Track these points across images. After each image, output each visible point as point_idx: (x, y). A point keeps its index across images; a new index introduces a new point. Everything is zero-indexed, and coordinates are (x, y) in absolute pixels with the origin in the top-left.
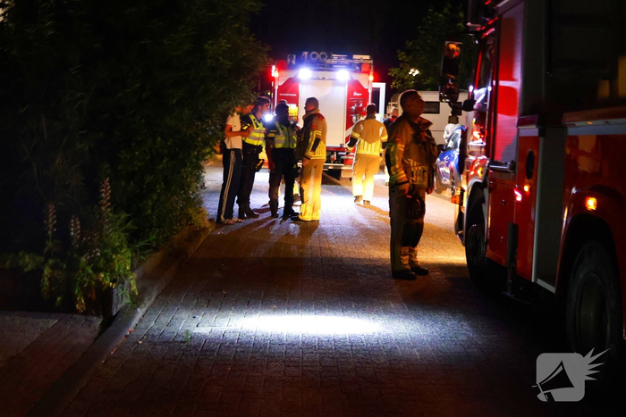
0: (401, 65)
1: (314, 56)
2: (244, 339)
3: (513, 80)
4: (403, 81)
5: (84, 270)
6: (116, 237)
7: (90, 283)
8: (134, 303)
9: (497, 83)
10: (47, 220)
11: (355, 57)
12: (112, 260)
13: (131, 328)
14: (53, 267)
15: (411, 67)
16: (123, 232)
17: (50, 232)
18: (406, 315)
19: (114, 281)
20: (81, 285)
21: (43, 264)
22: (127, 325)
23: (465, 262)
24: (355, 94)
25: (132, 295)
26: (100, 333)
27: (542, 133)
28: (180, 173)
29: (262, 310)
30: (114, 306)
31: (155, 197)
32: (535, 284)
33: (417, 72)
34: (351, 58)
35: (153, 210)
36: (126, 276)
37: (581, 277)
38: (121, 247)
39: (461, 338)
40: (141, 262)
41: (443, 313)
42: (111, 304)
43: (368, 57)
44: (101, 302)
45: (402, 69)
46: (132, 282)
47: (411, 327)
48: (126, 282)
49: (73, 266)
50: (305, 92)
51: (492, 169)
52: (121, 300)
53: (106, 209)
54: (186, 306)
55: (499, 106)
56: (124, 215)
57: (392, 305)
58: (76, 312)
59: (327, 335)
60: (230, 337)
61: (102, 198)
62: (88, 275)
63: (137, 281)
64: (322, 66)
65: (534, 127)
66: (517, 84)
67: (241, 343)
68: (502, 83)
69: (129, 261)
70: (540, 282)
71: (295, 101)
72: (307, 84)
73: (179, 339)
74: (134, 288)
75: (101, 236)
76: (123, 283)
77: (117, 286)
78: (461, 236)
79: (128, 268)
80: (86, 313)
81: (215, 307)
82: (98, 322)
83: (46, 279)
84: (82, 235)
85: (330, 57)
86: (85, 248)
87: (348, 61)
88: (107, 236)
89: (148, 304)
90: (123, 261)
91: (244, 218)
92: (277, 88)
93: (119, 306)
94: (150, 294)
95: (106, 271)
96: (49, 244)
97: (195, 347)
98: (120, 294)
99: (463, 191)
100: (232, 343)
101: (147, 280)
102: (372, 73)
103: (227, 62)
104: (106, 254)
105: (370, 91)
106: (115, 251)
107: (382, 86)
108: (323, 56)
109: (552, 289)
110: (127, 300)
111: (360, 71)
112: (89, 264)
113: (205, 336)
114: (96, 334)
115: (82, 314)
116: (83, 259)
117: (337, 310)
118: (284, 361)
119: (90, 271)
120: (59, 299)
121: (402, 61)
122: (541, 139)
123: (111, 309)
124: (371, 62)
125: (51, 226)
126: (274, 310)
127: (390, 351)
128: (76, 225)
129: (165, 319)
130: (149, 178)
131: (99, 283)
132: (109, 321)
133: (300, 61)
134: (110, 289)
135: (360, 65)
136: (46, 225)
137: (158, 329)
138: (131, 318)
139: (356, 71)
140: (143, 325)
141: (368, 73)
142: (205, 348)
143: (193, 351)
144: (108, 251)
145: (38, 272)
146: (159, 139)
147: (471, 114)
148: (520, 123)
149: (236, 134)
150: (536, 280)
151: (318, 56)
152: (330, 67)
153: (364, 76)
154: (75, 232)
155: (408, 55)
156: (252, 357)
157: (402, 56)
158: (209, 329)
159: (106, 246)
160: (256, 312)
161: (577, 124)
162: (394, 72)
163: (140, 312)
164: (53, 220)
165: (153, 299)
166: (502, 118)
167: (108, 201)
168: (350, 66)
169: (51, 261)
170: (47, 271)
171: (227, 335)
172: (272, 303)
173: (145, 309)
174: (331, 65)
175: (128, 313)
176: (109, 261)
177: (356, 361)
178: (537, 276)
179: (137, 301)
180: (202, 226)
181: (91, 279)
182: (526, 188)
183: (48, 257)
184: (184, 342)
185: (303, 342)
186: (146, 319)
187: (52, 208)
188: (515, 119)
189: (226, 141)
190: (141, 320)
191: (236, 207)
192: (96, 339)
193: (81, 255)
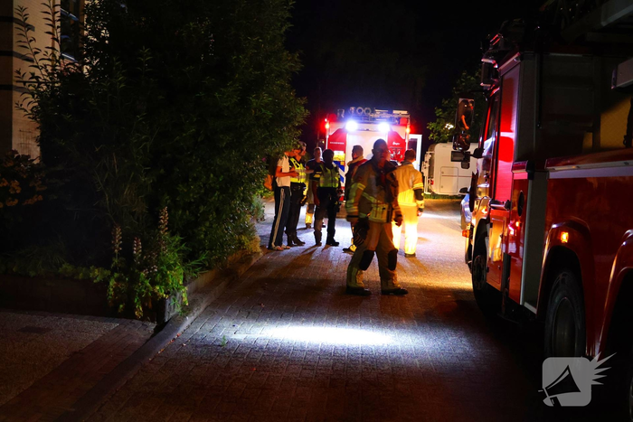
0: (438, 120)
1: (360, 111)
2: (271, 345)
3: (511, 131)
4: (439, 134)
5: (143, 283)
6: (171, 256)
7: (147, 294)
8: (184, 312)
9: (499, 134)
10: (115, 240)
11: (395, 112)
12: (167, 276)
13: (179, 332)
14: (118, 280)
15: (447, 121)
16: (178, 252)
17: (116, 251)
18: (415, 330)
19: (167, 293)
20: (140, 295)
21: (109, 277)
22: (176, 330)
23: (472, 287)
24: (394, 143)
25: (183, 305)
26: (153, 336)
27: (530, 176)
28: (230, 205)
29: (292, 321)
30: (167, 314)
31: (207, 224)
32: (523, 306)
33: (452, 126)
34: (391, 113)
35: (206, 235)
36: (178, 289)
37: (556, 301)
38: (175, 265)
39: (458, 351)
40: (193, 278)
41: (448, 330)
42: (164, 312)
43: (405, 112)
44: (156, 310)
45: (439, 123)
46: (184, 294)
47: (417, 341)
48: (178, 294)
49: (134, 279)
50: (351, 142)
51: (493, 208)
52: (173, 308)
53: (164, 234)
54: (229, 316)
55: (500, 154)
56: (178, 238)
57: (404, 322)
58: (136, 318)
59: (343, 344)
60: (260, 343)
61: (161, 224)
62: (146, 287)
63: (189, 294)
64: (368, 120)
65: (524, 171)
66: (512, 135)
67: (269, 349)
68: (503, 134)
69: (182, 277)
70: (527, 305)
71: (343, 148)
72: (353, 134)
73: (217, 343)
74: (185, 299)
75: (159, 255)
76: (175, 295)
77: (169, 297)
78: (469, 265)
79: (181, 282)
80: (143, 319)
81: (254, 318)
82: (152, 326)
83: (111, 289)
84: (143, 254)
85: (373, 112)
86: (145, 265)
87: (389, 116)
88: (164, 255)
89: (197, 313)
90: (176, 276)
91: (292, 246)
92: (327, 137)
93: (171, 314)
94: (199, 305)
95: (161, 285)
96: (116, 261)
97: (229, 350)
98: (172, 304)
99: (472, 226)
100: (261, 348)
101: (197, 294)
102: (408, 126)
103: (268, 113)
104: (162, 270)
105: (407, 141)
106: (170, 267)
107: (419, 138)
108: (367, 111)
109: (534, 310)
110: (178, 309)
111: (399, 124)
112: (147, 278)
113: (239, 341)
114: (149, 337)
115: (140, 320)
116: (143, 274)
117: (356, 324)
118: (302, 365)
119: (148, 284)
120: (121, 306)
121: (439, 117)
122: (530, 182)
123: (164, 316)
124: (408, 116)
125: (118, 246)
126: (303, 322)
127: (395, 360)
128: (138, 245)
129: (208, 327)
130: (202, 209)
131: (154, 294)
132: (162, 325)
133: (347, 115)
134: (163, 300)
135: (399, 119)
136: (113, 245)
137: (202, 335)
138: (180, 323)
139: (395, 124)
140: (189, 331)
141: (405, 125)
142: (238, 351)
143: (227, 354)
144: (164, 268)
145: (106, 282)
146: (212, 175)
147: (480, 161)
148: (514, 168)
149: (286, 174)
150: (523, 303)
151: (364, 111)
152: (372, 120)
153: (403, 128)
154: (137, 251)
155: (444, 111)
156: (276, 360)
157: (439, 112)
158: (245, 336)
159: (162, 264)
160: (287, 324)
161: (557, 168)
162: (431, 126)
163: (189, 320)
164: (119, 241)
165: (202, 310)
166: (502, 163)
167: (166, 226)
168: (391, 119)
169: (116, 275)
170: (112, 283)
171: (258, 342)
172: (301, 316)
173: (193, 318)
174: (374, 119)
175: (178, 321)
176: (164, 276)
177: (363, 366)
178: (525, 300)
179: (186, 310)
180: (254, 251)
181: (148, 290)
182: (517, 224)
183: (114, 270)
184: (221, 346)
185: (321, 350)
186: (193, 326)
187: (118, 231)
188: (510, 164)
189: (277, 180)
190: (189, 327)
191: (285, 237)
192: (148, 340)
193: (142, 271)
